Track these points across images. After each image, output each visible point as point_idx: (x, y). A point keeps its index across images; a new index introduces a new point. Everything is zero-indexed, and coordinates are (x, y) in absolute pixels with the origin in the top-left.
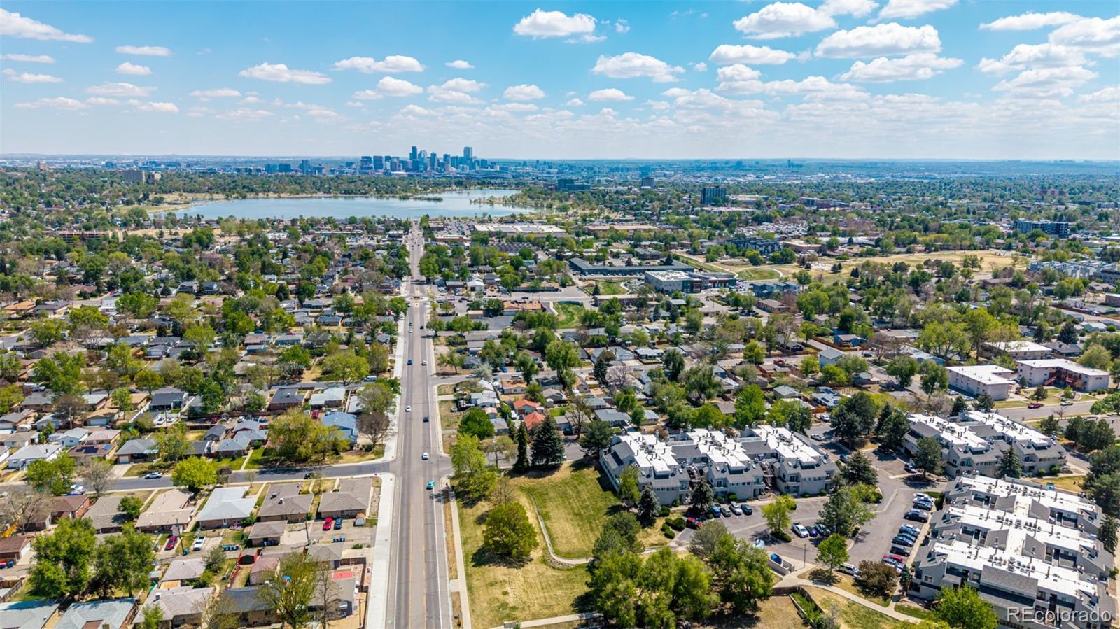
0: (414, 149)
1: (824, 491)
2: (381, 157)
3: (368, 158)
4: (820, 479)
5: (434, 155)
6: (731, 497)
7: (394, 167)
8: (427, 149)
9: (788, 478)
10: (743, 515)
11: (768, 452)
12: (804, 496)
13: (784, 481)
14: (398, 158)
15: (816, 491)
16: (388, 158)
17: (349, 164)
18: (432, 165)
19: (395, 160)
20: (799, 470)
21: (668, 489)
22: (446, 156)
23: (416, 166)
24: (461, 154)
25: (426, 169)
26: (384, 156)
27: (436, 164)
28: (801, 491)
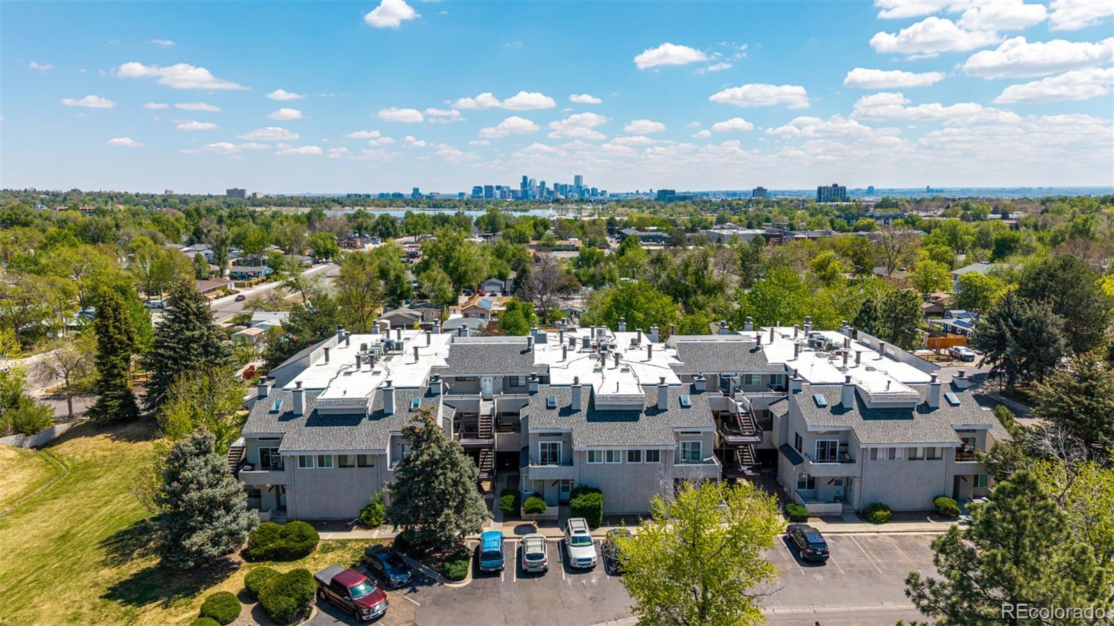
0: (525, 178)
1: (949, 503)
2: (491, 187)
3: (480, 187)
4: (931, 454)
5: (543, 183)
6: (577, 502)
7: (503, 195)
8: (536, 178)
9: (810, 447)
10: (599, 573)
11: (755, 370)
12: (866, 515)
13: (797, 460)
14: (508, 188)
15: (920, 499)
16: (498, 188)
17: (461, 194)
18: (541, 193)
19: (505, 189)
20: (852, 419)
21: (343, 461)
22: (556, 185)
23: (525, 194)
24: (572, 183)
25: (534, 197)
26: (494, 186)
27: (545, 194)
28: (859, 498)
